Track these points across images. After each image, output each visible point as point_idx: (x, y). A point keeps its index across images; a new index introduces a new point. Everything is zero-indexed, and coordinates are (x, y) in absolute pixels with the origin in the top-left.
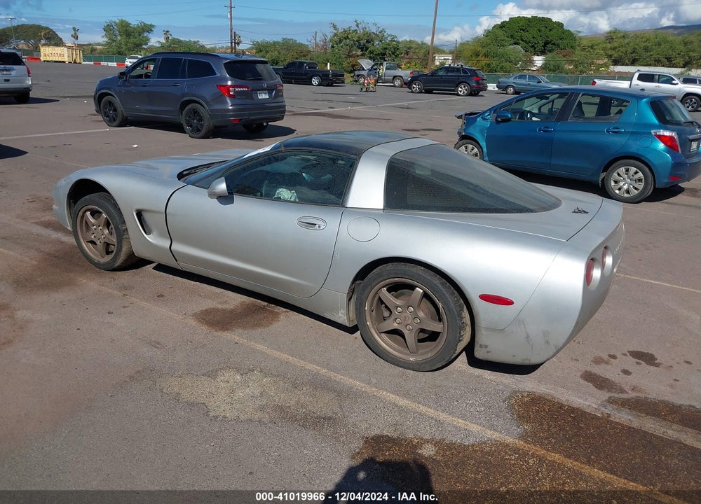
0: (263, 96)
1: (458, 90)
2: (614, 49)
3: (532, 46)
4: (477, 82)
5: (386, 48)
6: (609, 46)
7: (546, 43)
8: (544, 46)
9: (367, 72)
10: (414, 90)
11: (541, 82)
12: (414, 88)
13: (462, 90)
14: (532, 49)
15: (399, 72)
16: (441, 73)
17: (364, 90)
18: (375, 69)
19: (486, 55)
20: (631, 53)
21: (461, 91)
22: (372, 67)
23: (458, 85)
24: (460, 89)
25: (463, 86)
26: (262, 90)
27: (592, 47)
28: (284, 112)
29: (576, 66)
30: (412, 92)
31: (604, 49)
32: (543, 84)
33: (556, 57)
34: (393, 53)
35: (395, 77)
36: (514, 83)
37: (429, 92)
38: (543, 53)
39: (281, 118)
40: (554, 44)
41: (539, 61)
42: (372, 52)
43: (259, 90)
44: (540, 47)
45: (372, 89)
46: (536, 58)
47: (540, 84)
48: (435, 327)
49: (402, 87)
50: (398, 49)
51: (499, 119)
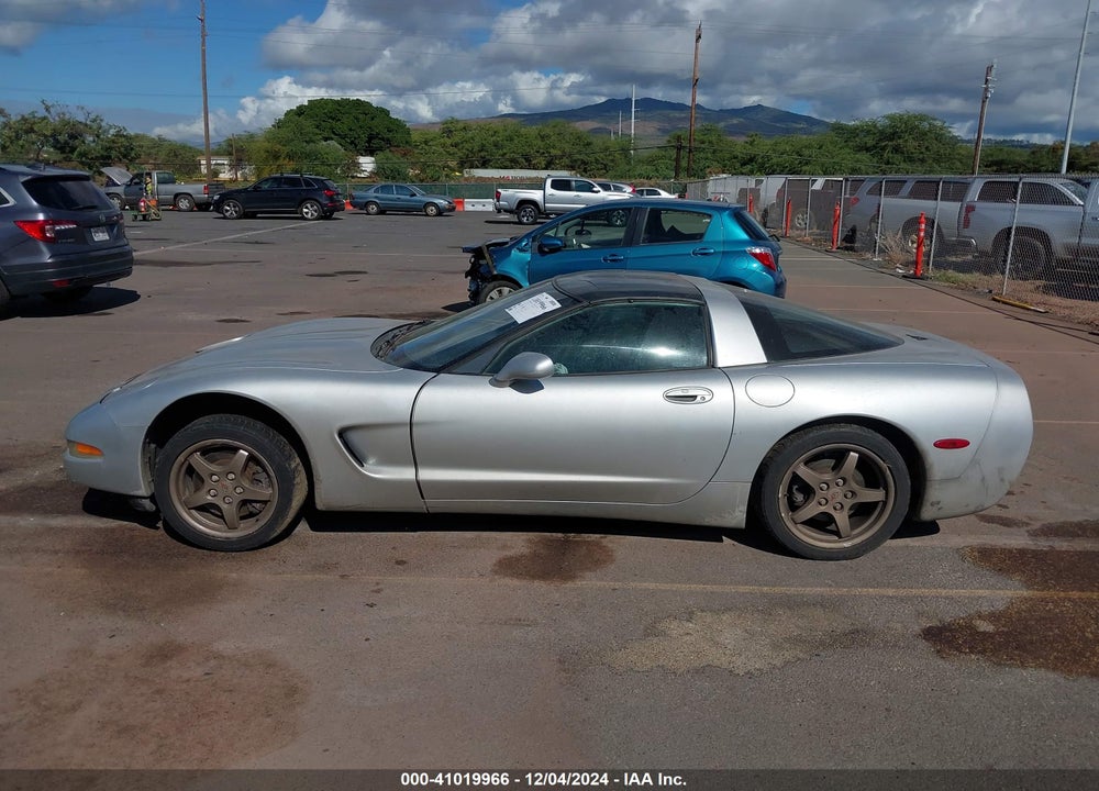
0: (101, 236)
1: (301, 213)
2: (456, 145)
3: (352, 143)
4: (331, 199)
5: (110, 148)
6: (449, 142)
7: (371, 138)
8: (369, 142)
9: (123, 188)
10: (227, 214)
11: (415, 195)
12: (227, 211)
13: (308, 210)
14: (351, 147)
15: (181, 187)
16: (266, 186)
17: (140, 218)
18: (136, 183)
19: (290, 157)
20: (480, 151)
21: (307, 213)
22: (131, 180)
23: (301, 203)
24: (305, 210)
25: (309, 205)
26: (98, 225)
27: (426, 143)
28: (131, 262)
29: (423, 171)
30: (225, 218)
31: (443, 145)
32: (418, 197)
33: (393, 158)
34: (125, 156)
35: (177, 195)
36: (376, 197)
37: (253, 216)
38: (370, 152)
39: (128, 273)
40: (383, 139)
41: (367, 163)
42: (83, 154)
43: (92, 227)
44: (363, 144)
45: (154, 217)
46: (362, 160)
47: (414, 198)
48: (875, 495)
49: (192, 211)
50: (132, 149)
51: (546, 250)
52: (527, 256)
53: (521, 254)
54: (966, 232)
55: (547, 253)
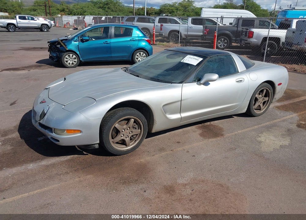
48: (267, 99)
51: (84, 41)
52: (77, 43)
53: (75, 42)
54: (161, 32)
55: (85, 42)
